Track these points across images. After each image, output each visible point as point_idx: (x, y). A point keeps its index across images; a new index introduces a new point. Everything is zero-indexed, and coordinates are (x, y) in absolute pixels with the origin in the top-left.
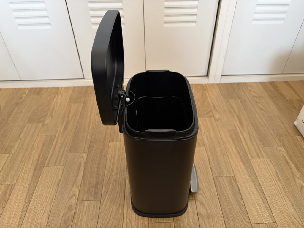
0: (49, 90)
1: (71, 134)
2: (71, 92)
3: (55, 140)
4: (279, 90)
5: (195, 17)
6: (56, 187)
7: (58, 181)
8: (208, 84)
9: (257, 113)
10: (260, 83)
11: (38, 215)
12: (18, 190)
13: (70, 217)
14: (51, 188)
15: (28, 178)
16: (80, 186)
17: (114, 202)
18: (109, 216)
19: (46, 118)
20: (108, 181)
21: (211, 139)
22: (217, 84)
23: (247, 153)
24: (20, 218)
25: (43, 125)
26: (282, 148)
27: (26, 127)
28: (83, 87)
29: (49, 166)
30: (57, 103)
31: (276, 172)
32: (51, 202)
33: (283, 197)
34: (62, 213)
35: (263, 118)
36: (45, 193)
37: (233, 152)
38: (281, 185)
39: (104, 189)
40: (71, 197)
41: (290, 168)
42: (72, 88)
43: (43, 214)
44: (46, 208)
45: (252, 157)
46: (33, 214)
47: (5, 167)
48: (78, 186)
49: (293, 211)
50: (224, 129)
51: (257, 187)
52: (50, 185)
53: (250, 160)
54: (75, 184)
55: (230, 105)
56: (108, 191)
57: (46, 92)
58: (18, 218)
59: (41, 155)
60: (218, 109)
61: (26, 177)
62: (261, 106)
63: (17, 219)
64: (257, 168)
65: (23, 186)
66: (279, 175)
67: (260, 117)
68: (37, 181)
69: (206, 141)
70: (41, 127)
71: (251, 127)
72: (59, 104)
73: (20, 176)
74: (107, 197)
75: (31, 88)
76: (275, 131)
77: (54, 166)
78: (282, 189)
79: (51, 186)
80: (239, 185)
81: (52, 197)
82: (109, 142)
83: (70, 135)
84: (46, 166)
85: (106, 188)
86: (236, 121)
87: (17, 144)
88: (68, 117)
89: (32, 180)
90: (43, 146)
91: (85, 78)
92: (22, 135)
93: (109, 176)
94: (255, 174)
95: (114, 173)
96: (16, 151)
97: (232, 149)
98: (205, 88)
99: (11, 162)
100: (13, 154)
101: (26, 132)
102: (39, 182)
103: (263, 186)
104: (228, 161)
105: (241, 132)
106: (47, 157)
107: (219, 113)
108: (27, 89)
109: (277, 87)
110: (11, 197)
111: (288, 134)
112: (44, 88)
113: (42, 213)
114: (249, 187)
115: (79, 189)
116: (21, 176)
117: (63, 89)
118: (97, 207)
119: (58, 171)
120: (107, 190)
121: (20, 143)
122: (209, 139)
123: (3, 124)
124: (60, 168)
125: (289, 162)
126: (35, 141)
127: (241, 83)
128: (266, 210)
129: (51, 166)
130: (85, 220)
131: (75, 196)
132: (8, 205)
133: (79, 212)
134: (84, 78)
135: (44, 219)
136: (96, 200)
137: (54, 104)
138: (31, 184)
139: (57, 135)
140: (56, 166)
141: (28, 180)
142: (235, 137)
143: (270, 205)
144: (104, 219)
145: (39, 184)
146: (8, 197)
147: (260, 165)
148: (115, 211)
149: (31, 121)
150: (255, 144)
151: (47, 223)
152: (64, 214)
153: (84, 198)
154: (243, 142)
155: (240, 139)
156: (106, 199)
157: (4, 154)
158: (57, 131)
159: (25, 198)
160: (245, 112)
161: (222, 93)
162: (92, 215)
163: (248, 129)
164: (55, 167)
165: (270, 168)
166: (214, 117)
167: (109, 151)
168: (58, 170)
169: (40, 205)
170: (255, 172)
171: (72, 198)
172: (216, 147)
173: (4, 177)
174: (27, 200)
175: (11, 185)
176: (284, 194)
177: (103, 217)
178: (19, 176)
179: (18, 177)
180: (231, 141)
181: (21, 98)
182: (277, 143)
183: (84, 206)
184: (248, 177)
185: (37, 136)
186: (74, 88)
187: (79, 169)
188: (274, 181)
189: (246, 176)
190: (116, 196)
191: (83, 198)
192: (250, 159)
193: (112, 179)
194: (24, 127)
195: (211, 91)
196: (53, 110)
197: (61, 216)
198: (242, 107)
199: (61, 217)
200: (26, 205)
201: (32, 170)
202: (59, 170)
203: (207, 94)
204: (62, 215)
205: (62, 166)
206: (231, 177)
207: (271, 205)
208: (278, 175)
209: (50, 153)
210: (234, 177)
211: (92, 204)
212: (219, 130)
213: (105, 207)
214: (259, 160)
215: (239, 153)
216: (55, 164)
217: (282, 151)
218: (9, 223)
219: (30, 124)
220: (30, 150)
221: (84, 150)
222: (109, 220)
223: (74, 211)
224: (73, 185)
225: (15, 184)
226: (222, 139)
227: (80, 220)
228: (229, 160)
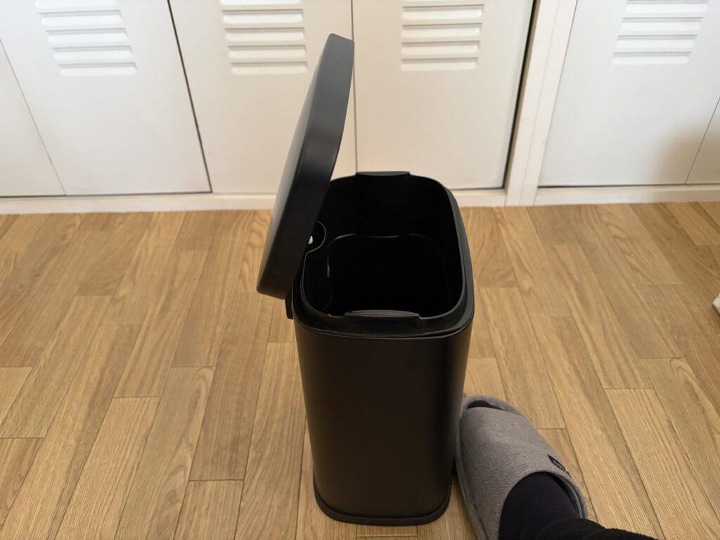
0: (129, 218)
1: (178, 323)
2: (181, 224)
3: (141, 335)
4: (677, 222)
5: (476, 47)
6: (140, 447)
7: (144, 432)
8: (505, 207)
9: (624, 277)
10: (631, 205)
11: (94, 512)
12: (50, 453)
13: (171, 520)
14: (127, 450)
15: (74, 425)
16: (197, 447)
17: (276, 486)
18: (263, 517)
19: (119, 284)
20: (262, 436)
21: (511, 337)
22: (527, 208)
23: (599, 374)
24: (54, 518)
25: (114, 301)
26: (684, 364)
27: (74, 304)
28: (208, 213)
29: (123, 397)
30: (147, 250)
31: (669, 422)
32: (128, 481)
33: (683, 482)
34: (152, 510)
35: (638, 291)
36: (113, 461)
37: (563, 370)
38: (680, 453)
39: (252, 454)
40: (175, 472)
41: (703, 411)
42: (184, 215)
43: (108, 509)
44: (114, 495)
45: (610, 383)
46: (85, 509)
47: (22, 398)
48: (191, 445)
49: (708, 515)
50: (543, 315)
51: (621, 456)
52: (125, 442)
53: (606, 391)
54: (184, 441)
55: (559, 257)
56: (261, 459)
57: (121, 223)
58: (50, 519)
59: (107, 371)
60: (528, 268)
61: (70, 421)
62: (633, 261)
63: (47, 521)
64: (623, 409)
65: (63, 443)
66: (675, 427)
67: (630, 287)
68: (97, 431)
69: (500, 343)
70: (108, 306)
71: (608, 310)
72: (151, 251)
73: (56, 419)
74: (259, 472)
75: (87, 214)
76: (667, 321)
77: (137, 397)
78: (683, 461)
79: (128, 445)
80: (576, 450)
81: (130, 470)
82: (268, 341)
83: (175, 324)
84: (116, 398)
85: (256, 452)
86: (572, 298)
87: (52, 344)
88: (173, 282)
89: (83, 430)
90: (112, 349)
91: (214, 190)
92: (64, 324)
93: (265, 422)
94: (618, 424)
95: (277, 416)
96: (49, 362)
97: (562, 364)
98: (499, 216)
99: (36, 386)
100: (42, 368)
101: (73, 314)
102: (99, 435)
103: (636, 453)
104: (552, 391)
105: (583, 322)
106: (121, 377)
107: (532, 277)
108: (79, 215)
109: (673, 217)
110: (33, 467)
111: (698, 329)
112: (118, 214)
113: (106, 508)
114: (603, 457)
115: (193, 452)
116: (60, 418)
117: (161, 216)
118: (234, 495)
119: (144, 409)
120: (259, 455)
121: (58, 341)
122: (507, 339)
123: (20, 298)
124: (149, 402)
125: (699, 397)
126: (93, 338)
127: (586, 206)
128: (642, 511)
129: (129, 397)
130: (205, 526)
131: (183, 469)
132: (26, 488)
133: (193, 507)
134: (211, 192)
135: (111, 522)
136: (232, 478)
137: (140, 252)
138: (80, 440)
139: (145, 324)
140: (142, 397)
141: (75, 429)
142: (569, 334)
143: (653, 502)
144: (250, 525)
145: (100, 438)
146: (25, 468)
147: (631, 403)
148: (278, 507)
149: (85, 289)
150: (617, 351)
151: (117, 531)
152: (156, 512)
153: (206, 473)
154: (589, 346)
155: (582, 338)
156: (257, 477)
157: (21, 366)
158: (145, 316)
159: (67, 472)
160: (593, 275)
161: (539, 229)
162: (223, 515)
163: (600, 315)
164: (139, 399)
165: (654, 410)
166: (519, 286)
167: (266, 362)
168: (146, 405)
169: (100, 489)
170: (616, 420)
171: (177, 473)
172: (523, 358)
173: (18, 420)
174: (71, 477)
175: (35, 439)
176: (688, 474)
177: (248, 520)
178: (54, 419)
179: (51, 420)
180: (558, 343)
181: (64, 237)
182: (672, 351)
183: (204, 494)
184: (599, 432)
185: (99, 325)
186: (188, 214)
187: (195, 404)
188: (663, 441)
189: (594, 428)
190: (280, 472)
191: (202, 475)
192: (604, 387)
193: (273, 431)
194: (69, 306)
195: (512, 224)
196: (137, 265)
197: (150, 516)
198: (587, 264)
199: (148, 520)
200: (68, 487)
201: (85, 407)
202: (148, 408)
203: (503, 232)
204: (151, 514)
205: (155, 396)
206: (559, 431)
207: (655, 501)
208: (672, 427)
209: (128, 367)
210: (565, 431)
211: (223, 488)
212: (530, 318)
213: (253, 497)
214: (627, 390)
215: (578, 373)
216: (138, 394)
217: (683, 370)
218: (27, 530)
219: (82, 297)
220: (81, 358)
221: (208, 360)
222: (264, 528)
223: (181, 504)
224: (180, 443)
225: (44, 438)
226: (537, 339)
227: (194, 525)
228: (553, 389)
